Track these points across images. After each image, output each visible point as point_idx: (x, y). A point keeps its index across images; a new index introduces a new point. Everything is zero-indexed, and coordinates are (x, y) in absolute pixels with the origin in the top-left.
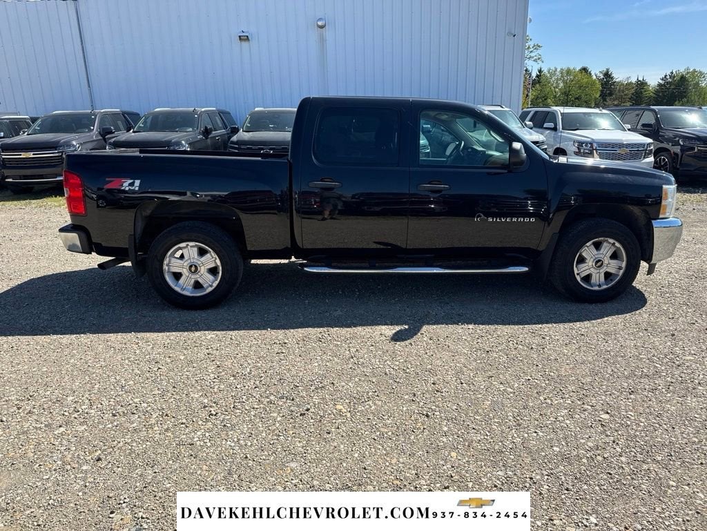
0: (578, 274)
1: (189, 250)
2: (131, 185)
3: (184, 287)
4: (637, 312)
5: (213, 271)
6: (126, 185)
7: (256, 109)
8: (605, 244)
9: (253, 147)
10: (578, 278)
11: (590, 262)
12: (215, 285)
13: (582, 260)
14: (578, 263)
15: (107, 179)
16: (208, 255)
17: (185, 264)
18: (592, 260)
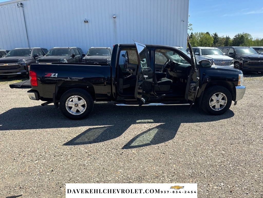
0: (211, 105)
1: (75, 98)
2: (55, 75)
3: (73, 112)
4: (231, 118)
5: (83, 106)
6: (52, 75)
7: (91, 48)
8: (220, 95)
9: (92, 61)
10: (211, 107)
11: (215, 101)
12: (84, 111)
13: (212, 100)
14: (211, 101)
15: (46, 73)
16: (82, 100)
17: (73, 104)
18: (215, 100)
